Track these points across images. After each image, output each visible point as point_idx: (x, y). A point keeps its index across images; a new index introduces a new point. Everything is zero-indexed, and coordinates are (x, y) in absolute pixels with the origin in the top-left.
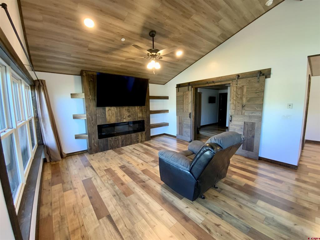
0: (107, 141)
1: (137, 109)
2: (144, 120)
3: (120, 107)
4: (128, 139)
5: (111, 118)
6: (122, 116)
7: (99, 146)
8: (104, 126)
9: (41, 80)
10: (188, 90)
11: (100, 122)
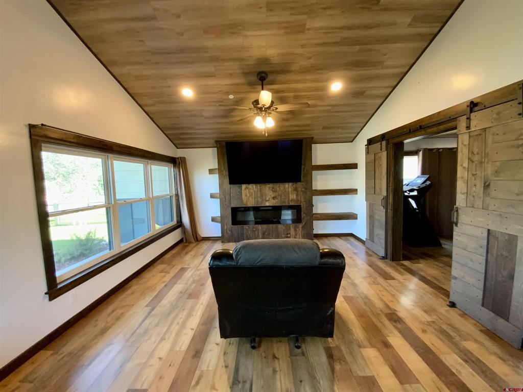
0: (243, 229)
1: (288, 187)
2: (301, 206)
3: (261, 185)
4: (272, 232)
5: (249, 199)
6: (264, 197)
7: (232, 235)
8: (239, 209)
9: (180, 157)
10: (381, 149)
11: (235, 204)
